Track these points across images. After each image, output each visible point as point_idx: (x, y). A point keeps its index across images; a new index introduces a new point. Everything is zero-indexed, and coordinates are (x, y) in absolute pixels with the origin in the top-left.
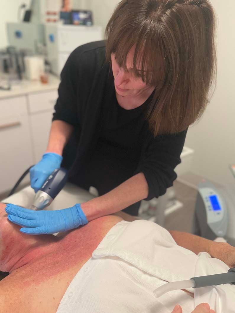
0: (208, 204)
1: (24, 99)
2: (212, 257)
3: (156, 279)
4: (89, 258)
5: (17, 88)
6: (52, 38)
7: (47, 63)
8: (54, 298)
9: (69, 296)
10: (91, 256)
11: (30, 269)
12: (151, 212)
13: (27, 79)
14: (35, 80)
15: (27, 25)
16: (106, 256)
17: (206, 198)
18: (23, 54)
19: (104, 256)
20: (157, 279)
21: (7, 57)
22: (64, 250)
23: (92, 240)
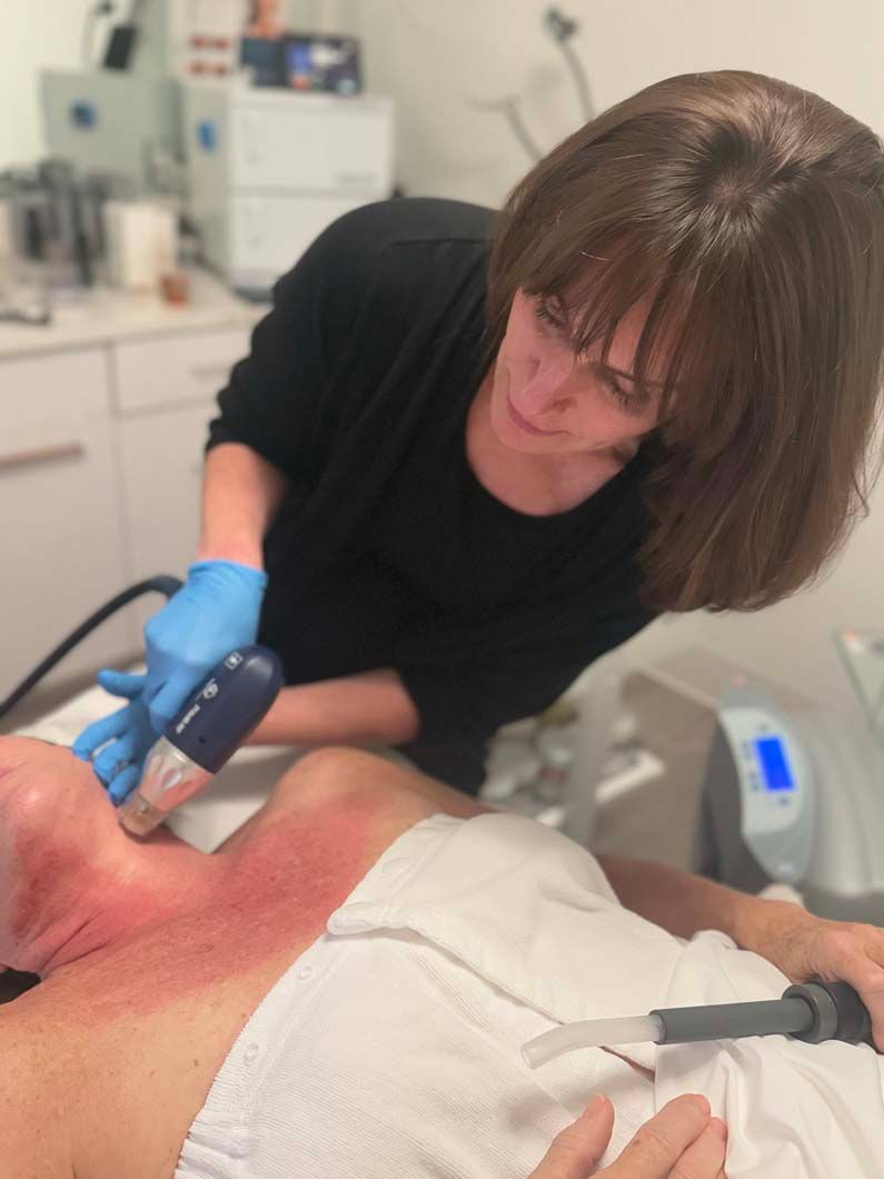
0: (750, 767)
1: (96, 359)
2: (741, 947)
3: (535, 1014)
4: (317, 938)
5: (75, 319)
6: (208, 137)
7: (186, 227)
8: (196, 1063)
9: (246, 1058)
10: (325, 928)
11: (117, 965)
12: (548, 790)
13: (114, 284)
14: (139, 291)
15: (115, 82)
16: (375, 930)
17: (745, 745)
18: (101, 190)
19: (369, 929)
20: (538, 1015)
21: (38, 199)
22: (234, 906)
23: (330, 877)
